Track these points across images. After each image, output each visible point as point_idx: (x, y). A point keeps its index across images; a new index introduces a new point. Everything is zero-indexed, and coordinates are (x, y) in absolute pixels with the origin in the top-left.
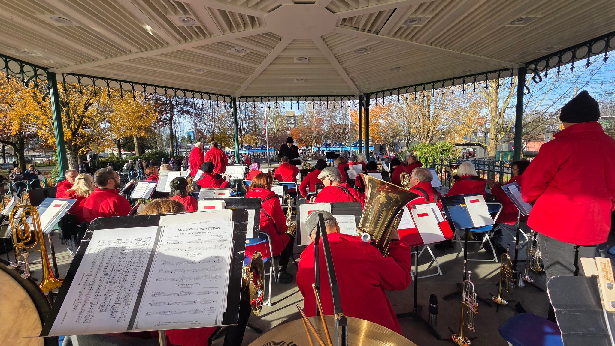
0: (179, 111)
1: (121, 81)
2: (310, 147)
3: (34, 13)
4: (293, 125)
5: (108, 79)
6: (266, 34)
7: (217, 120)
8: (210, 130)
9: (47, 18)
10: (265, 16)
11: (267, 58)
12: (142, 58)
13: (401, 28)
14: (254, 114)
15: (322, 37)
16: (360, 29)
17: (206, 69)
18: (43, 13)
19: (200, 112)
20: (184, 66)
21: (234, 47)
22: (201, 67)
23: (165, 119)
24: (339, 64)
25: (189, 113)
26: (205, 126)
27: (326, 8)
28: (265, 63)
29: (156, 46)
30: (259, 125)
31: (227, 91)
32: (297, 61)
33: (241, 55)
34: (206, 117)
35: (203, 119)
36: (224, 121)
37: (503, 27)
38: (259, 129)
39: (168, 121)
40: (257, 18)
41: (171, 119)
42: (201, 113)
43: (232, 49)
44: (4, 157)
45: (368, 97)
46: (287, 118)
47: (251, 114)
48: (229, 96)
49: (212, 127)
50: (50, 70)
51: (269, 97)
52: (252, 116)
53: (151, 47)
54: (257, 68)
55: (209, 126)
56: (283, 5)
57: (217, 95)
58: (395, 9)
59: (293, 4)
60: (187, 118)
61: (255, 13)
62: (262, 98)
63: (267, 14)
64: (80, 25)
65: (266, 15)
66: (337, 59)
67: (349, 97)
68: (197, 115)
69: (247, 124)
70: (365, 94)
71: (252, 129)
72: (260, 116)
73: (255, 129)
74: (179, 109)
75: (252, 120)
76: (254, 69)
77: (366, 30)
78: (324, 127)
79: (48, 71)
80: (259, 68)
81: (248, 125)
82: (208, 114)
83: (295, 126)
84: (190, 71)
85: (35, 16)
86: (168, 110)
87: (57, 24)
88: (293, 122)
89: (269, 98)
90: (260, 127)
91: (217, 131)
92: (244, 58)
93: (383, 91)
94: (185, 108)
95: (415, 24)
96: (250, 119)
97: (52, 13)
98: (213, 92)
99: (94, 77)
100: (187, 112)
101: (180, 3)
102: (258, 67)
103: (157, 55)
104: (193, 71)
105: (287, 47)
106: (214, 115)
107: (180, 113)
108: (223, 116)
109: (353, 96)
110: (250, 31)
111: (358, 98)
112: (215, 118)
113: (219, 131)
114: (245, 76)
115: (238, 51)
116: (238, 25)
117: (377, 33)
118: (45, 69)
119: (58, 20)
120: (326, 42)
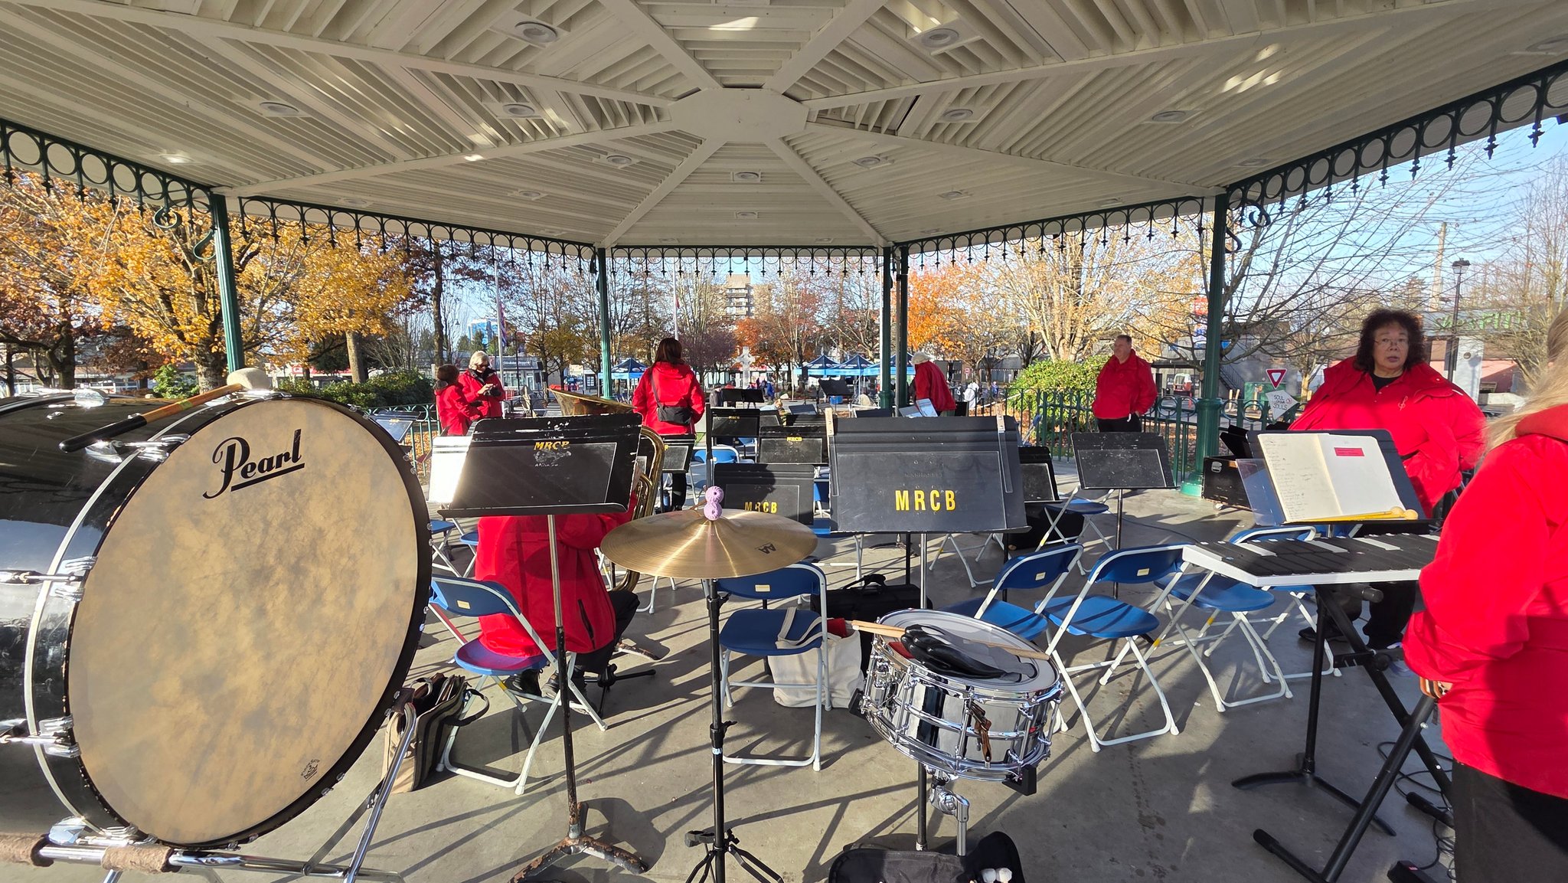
0: (457, 272)
1: (357, 212)
2: (785, 368)
3: (230, 95)
4: (745, 310)
5: (330, 208)
6: (672, 133)
7: (553, 295)
8: (534, 321)
9: (255, 104)
10: (669, 105)
11: (675, 172)
12: (417, 170)
13: (937, 125)
14: (646, 282)
15: (783, 138)
16: (857, 125)
17: (544, 192)
18: (249, 97)
19: (509, 274)
20: (499, 186)
21: (606, 154)
22: (532, 187)
23: (424, 291)
24: (826, 186)
25: (484, 278)
26: (520, 311)
27: (785, 94)
28: (670, 183)
29: (449, 150)
30: (658, 309)
31: (585, 235)
32: (738, 179)
33: (620, 167)
34: (525, 287)
35: (517, 292)
36: (570, 298)
37: (1140, 126)
38: (657, 320)
39: (429, 297)
40: (655, 108)
41: (438, 291)
42: (513, 278)
43: (602, 156)
44: (11, 382)
45: (905, 248)
46: (728, 291)
47: (637, 282)
48: (590, 245)
49: (538, 313)
50: (215, 191)
51: (680, 247)
52: (640, 287)
53: (438, 151)
54: (654, 191)
55: (532, 309)
56: (704, 90)
57: (563, 242)
58: (917, 97)
59: (721, 88)
60: (477, 289)
61: (650, 102)
62: (663, 249)
63: (673, 103)
64: (310, 116)
65: (671, 104)
66: (821, 176)
67: (862, 249)
68: (504, 283)
69: (626, 308)
70: (897, 244)
71: (640, 320)
72: (659, 287)
73: (647, 319)
74: (458, 266)
75: (640, 297)
76: (647, 193)
77: (871, 127)
78: (821, 317)
79: (211, 193)
80: (658, 191)
81: (631, 309)
82: (529, 281)
83: (748, 314)
84: (509, 195)
85: (233, 101)
86: (430, 270)
87: (267, 114)
88: (743, 301)
89: (680, 249)
90: (659, 315)
91: (551, 322)
92: (628, 172)
93: (937, 238)
94: (473, 266)
95: (964, 119)
96: (634, 293)
97: (266, 96)
98: (555, 235)
99: (302, 205)
100: (477, 275)
101: (512, 86)
102: (655, 189)
103: (450, 166)
104: (516, 194)
105: (715, 153)
106: (543, 283)
107: (459, 277)
108: (566, 286)
109: (872, 248)
110: (641, 128)
111: (881, 251)
112: (546, 291)
113: (555, 323)
114: (626, 205)
115: (613, 160)
116: (616, 117)
117: (893, 132)
118: (206, 188)
119: (273, 107)
120: (793, 147)
